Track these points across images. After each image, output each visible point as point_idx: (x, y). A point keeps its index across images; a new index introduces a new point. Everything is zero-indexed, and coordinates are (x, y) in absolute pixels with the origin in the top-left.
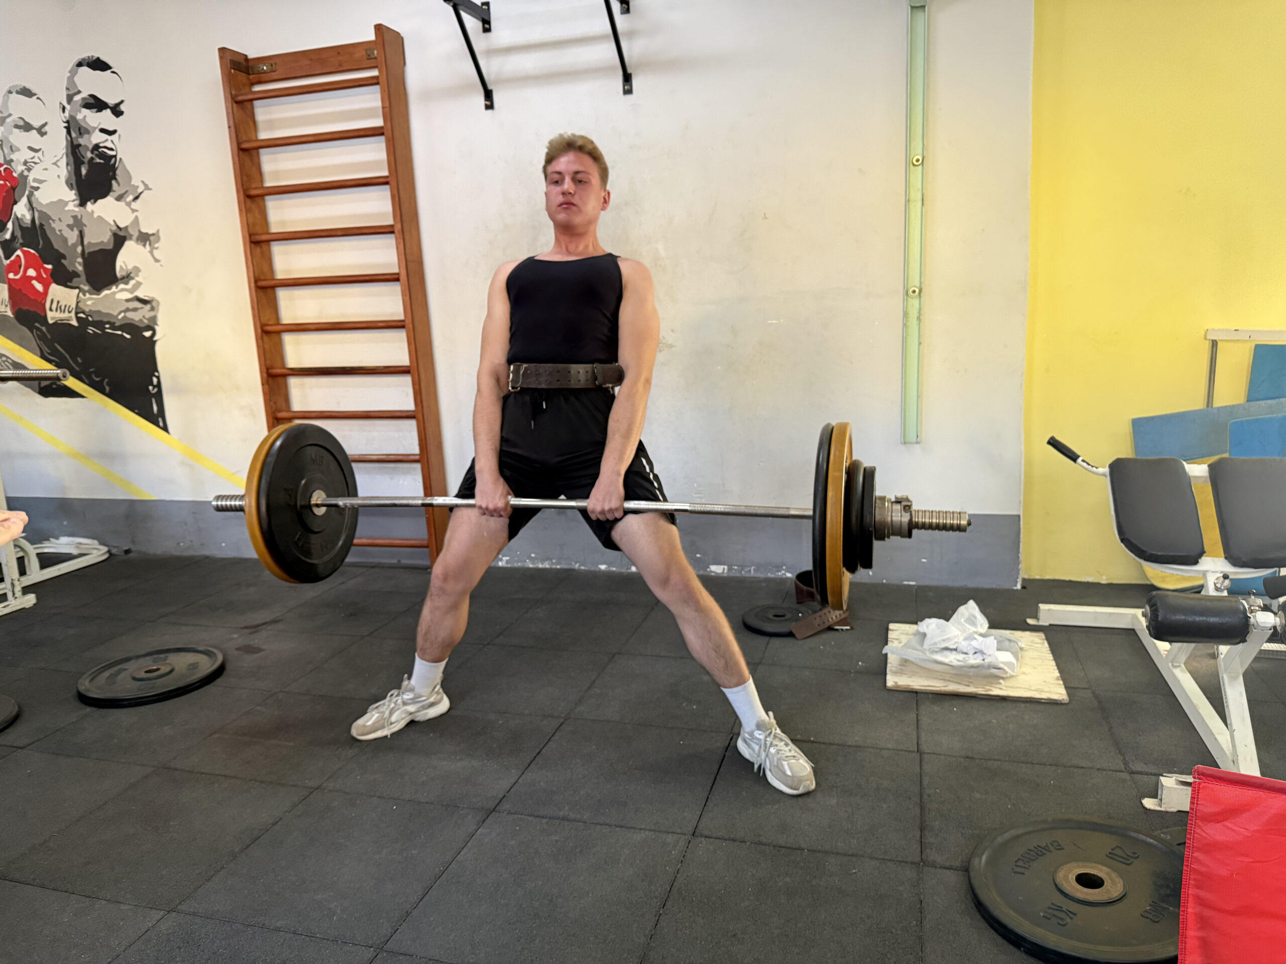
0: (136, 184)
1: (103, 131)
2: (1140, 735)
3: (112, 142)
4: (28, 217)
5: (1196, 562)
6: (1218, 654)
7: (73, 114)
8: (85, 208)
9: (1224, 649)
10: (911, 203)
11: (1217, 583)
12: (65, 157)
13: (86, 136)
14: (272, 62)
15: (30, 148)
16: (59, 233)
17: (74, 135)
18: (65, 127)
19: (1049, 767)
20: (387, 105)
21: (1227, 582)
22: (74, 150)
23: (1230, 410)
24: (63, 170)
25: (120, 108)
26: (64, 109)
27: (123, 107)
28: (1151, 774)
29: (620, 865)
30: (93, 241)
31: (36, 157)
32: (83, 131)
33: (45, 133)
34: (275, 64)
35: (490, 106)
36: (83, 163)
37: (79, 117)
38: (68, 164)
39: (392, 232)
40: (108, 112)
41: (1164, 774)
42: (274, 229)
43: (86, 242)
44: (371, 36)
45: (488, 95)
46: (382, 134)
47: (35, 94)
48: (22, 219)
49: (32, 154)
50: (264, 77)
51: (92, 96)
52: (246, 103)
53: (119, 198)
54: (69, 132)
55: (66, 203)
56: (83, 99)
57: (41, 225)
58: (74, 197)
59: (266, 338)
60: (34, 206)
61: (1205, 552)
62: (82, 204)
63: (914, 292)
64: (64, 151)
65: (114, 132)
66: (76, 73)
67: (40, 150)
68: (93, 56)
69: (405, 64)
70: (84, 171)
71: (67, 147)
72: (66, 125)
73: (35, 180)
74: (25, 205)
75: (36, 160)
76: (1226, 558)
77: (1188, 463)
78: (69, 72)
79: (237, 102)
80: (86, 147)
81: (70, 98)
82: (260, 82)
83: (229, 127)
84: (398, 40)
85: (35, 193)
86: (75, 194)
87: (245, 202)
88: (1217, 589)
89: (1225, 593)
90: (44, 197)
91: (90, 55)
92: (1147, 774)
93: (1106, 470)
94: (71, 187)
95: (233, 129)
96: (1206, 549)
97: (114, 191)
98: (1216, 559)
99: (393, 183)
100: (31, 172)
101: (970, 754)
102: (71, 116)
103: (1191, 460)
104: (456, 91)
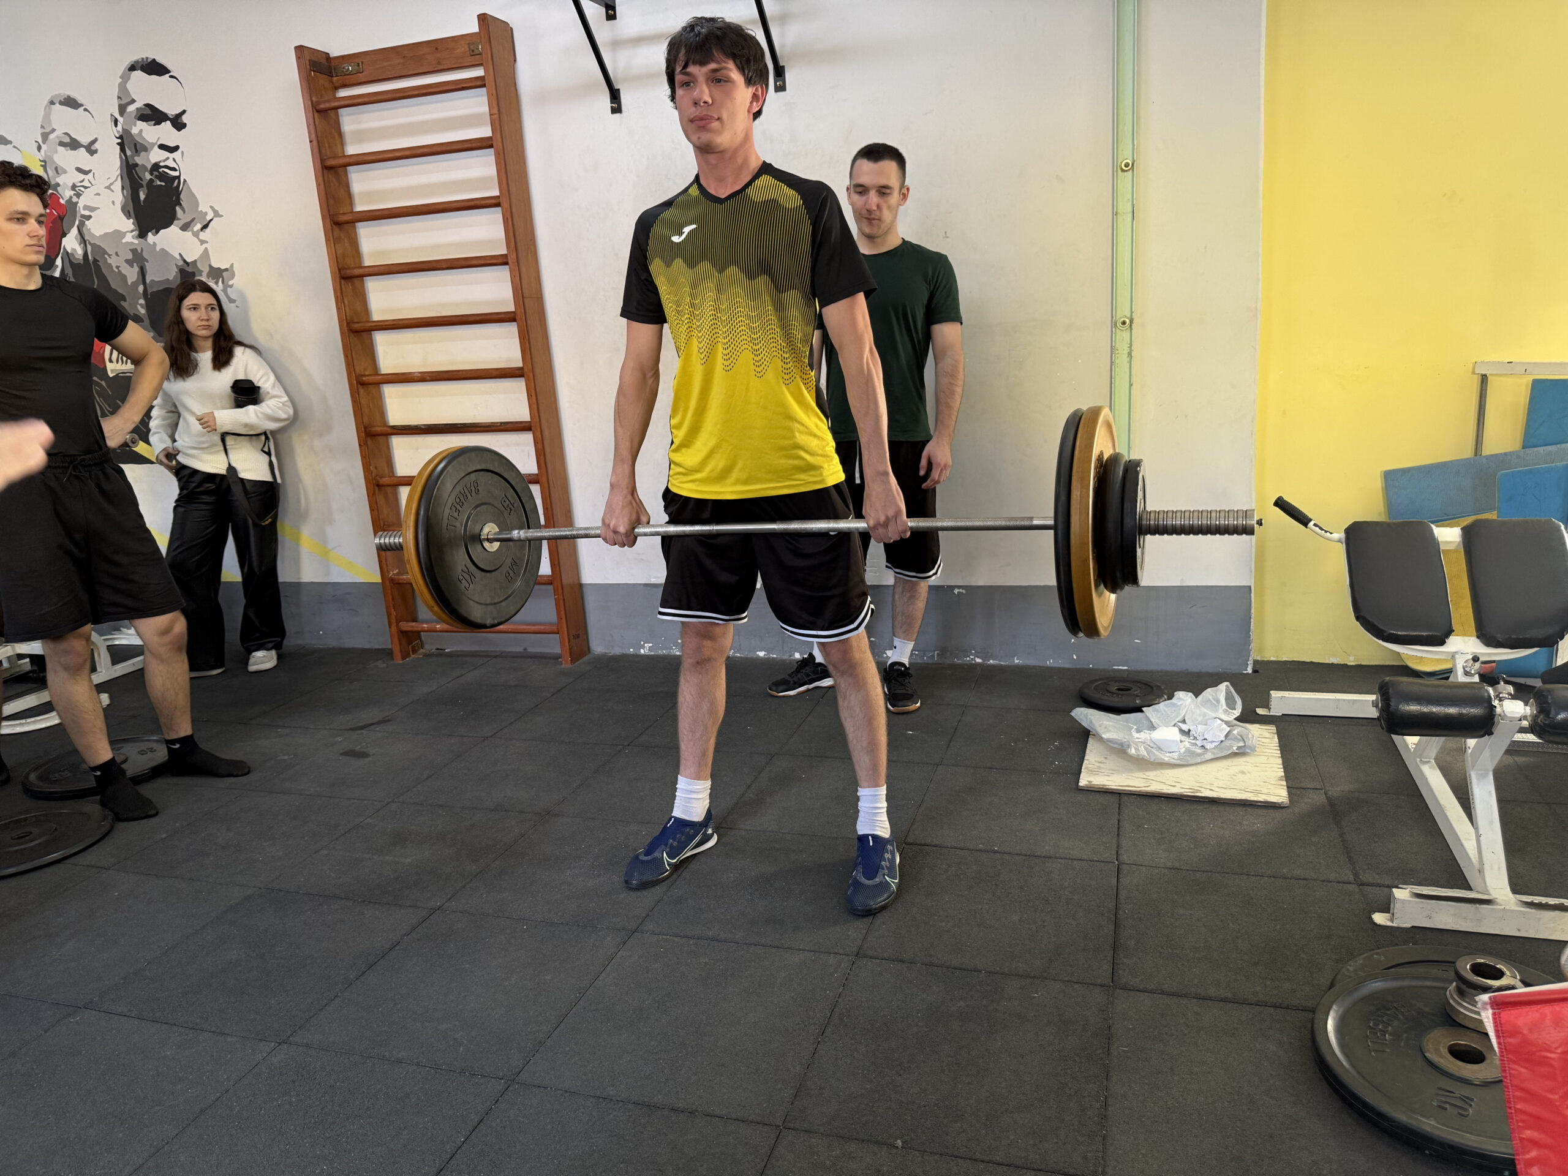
0: (204, 211)
1: (162, 147)
2: (1375, 842)
3: (174, 160)
4: (80, 252)
5: (1441, 642)
6: (1465, 748)
7: (125, 127)
8: (146, 240)
9: (1471, 742)
10: (1118, 215)
11: (1467, 667)
12: (119, 178)
13: (143, 154)
14: (357, 61)
15: (79, 170)
16: (117, 270)
17: (129, 153)
18: (118, 144)
19: (1266, 878)
20: (496, 111)
21: (1478, 665)
22: (130, 171)
23: (1501, 459)
24: (118, 196)
25: (181, 120)
26: (116, 122)
27: (185, 119)
28: (1384, 886)
29: (776, 989)
30: (157, 279)
31: (86, 181)
32: (139, 147)
33: (96, 151)
34: (362, 63)
35: (617, 109)
36: (142, 186)
37: (135, 131)
38: (123, 188)
39: (506, 263)
40: (167, 125)
41: (1400, 886)
42: (367, 262)
43: (148, 281)
44: (474, 28)
45: (615, 95)
46: (491, 146)
47: (82, 105)
48: (73, 254)
49: (82, 176)
50: (348, 79)
51: (148, 106)
52: (329, 112)
53: (185, 227)
54: (123, 150)
55: (124, 234)
56: (137, 109)
57: (95, 261)
58: (132, 227)
59: (361, 391)
60: (86, 239)
61: (1454, 631)
62: (142, 235)
63: (1124, 323)
64: (119, 172)
65: (176, 148)
66: (129, 78)
67: (90, 171)
68: (147, 58)
69: (515, 61)
70: (142, 196)
71: (121, 167)
72: (119, 141)
73: (86, 208)
74: (76, 238)
75: (86, 183)
76: (1478, 637)
77: (1437, 526)
78: (121, 77)
79: (318, 111)
80: (144, 166)
81: (122, 109)
82: (345, 86)
83: (311, 142)
84: (507, 31)
85: (87, 222)
86: (133, 224)
87: (332, 229)
88: (1467, 673)
89: (1476, 679)
90: (97, 228)
91: (144, 57)
92: (1379, 885)
93: (1342, 535)
94: (129, 217)
95: (315, 143)
96: (1454, 626)
97: (179, 219)
98: (1466, 638)
99: (505, 204)
100: (81, 197)
101: (1177, 865)
102: (123, 129)
103: (1441, 522)
104: (577, 92)
